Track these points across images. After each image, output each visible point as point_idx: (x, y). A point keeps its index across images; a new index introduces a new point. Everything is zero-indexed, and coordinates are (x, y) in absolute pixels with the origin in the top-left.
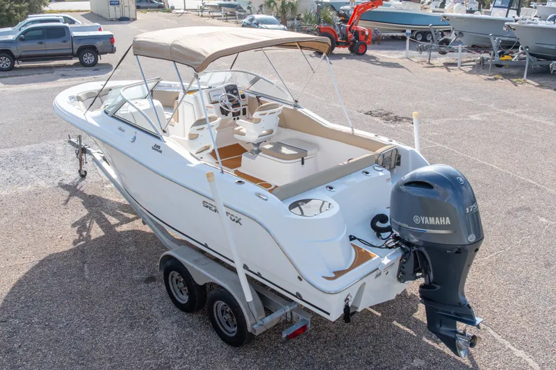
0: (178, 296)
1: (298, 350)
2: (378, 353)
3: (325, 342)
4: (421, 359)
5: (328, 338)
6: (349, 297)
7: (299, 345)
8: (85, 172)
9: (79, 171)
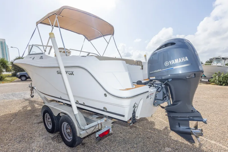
0: (49, 126)
1: (105, 147)
2: (146, 146)
3: (119, 142)
4: (168, 147)
5: (120, 140)
6: (135, 105)
7: (106, 144)
8: (33, 96)
9: (31, 95)
